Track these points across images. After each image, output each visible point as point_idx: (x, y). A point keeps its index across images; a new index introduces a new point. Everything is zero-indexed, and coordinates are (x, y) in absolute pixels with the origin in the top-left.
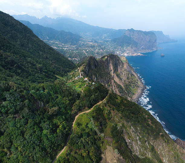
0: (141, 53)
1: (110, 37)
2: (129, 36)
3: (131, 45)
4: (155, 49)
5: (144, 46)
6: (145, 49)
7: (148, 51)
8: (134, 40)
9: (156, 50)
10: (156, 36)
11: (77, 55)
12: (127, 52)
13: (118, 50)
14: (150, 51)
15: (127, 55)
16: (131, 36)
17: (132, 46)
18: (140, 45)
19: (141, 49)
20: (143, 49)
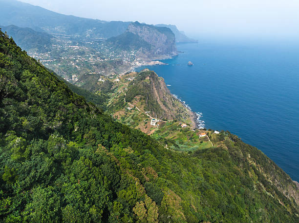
0: (159, 61)
1: (99, 34)
2: (135, 33)
3: (142, 48)
4: (174, 53)
5: (160, 50)
6: (162, 54)
7: (167, 57)
8: (144, 40)
9: (176, 54)
10: (173, 34)
11: (63, 71)
12: (138, 59)
13: (123, 56)
14: (169, 57)
15: (140, 64)
16: (139, 34)
17: (143, 50)
18: (154, 48)
19: (156, 53)
20: (159, 53)
